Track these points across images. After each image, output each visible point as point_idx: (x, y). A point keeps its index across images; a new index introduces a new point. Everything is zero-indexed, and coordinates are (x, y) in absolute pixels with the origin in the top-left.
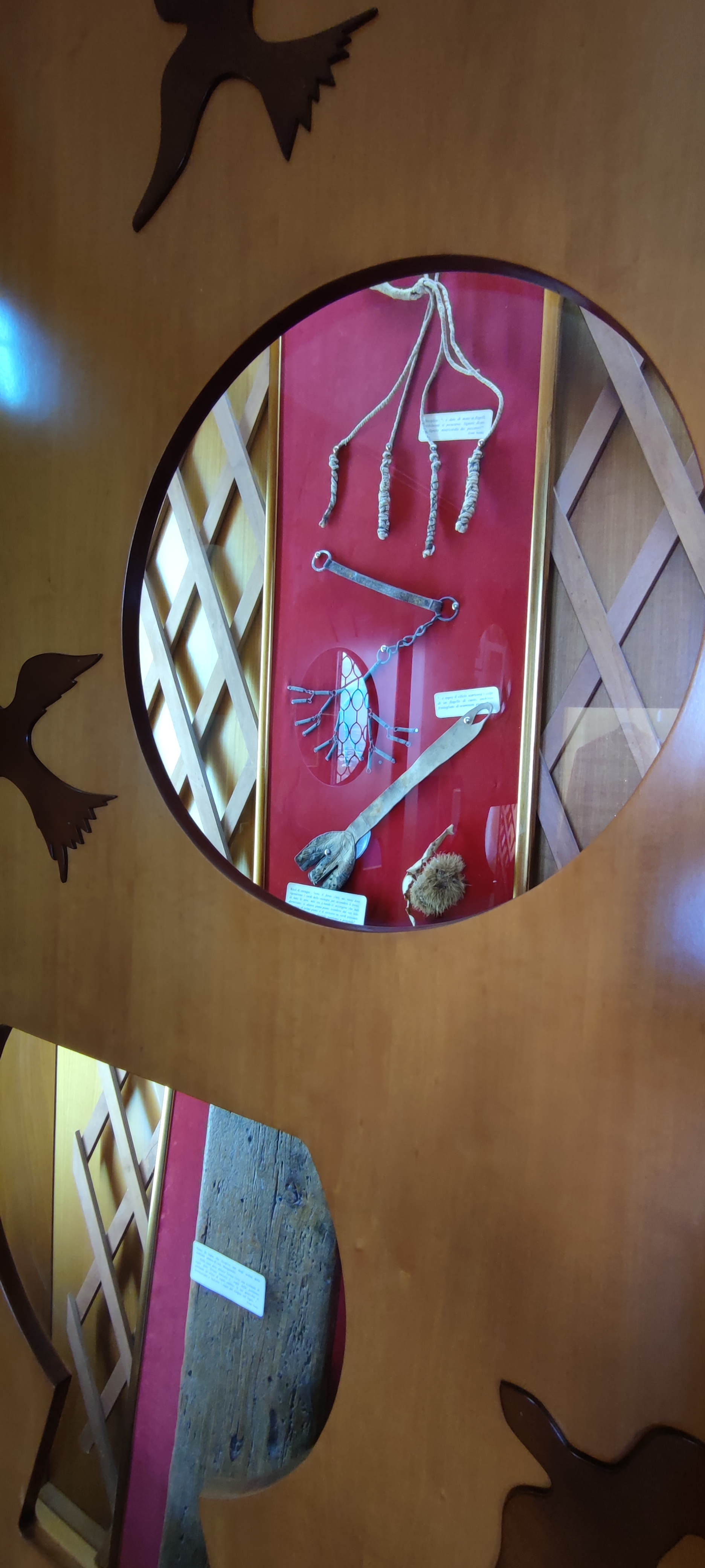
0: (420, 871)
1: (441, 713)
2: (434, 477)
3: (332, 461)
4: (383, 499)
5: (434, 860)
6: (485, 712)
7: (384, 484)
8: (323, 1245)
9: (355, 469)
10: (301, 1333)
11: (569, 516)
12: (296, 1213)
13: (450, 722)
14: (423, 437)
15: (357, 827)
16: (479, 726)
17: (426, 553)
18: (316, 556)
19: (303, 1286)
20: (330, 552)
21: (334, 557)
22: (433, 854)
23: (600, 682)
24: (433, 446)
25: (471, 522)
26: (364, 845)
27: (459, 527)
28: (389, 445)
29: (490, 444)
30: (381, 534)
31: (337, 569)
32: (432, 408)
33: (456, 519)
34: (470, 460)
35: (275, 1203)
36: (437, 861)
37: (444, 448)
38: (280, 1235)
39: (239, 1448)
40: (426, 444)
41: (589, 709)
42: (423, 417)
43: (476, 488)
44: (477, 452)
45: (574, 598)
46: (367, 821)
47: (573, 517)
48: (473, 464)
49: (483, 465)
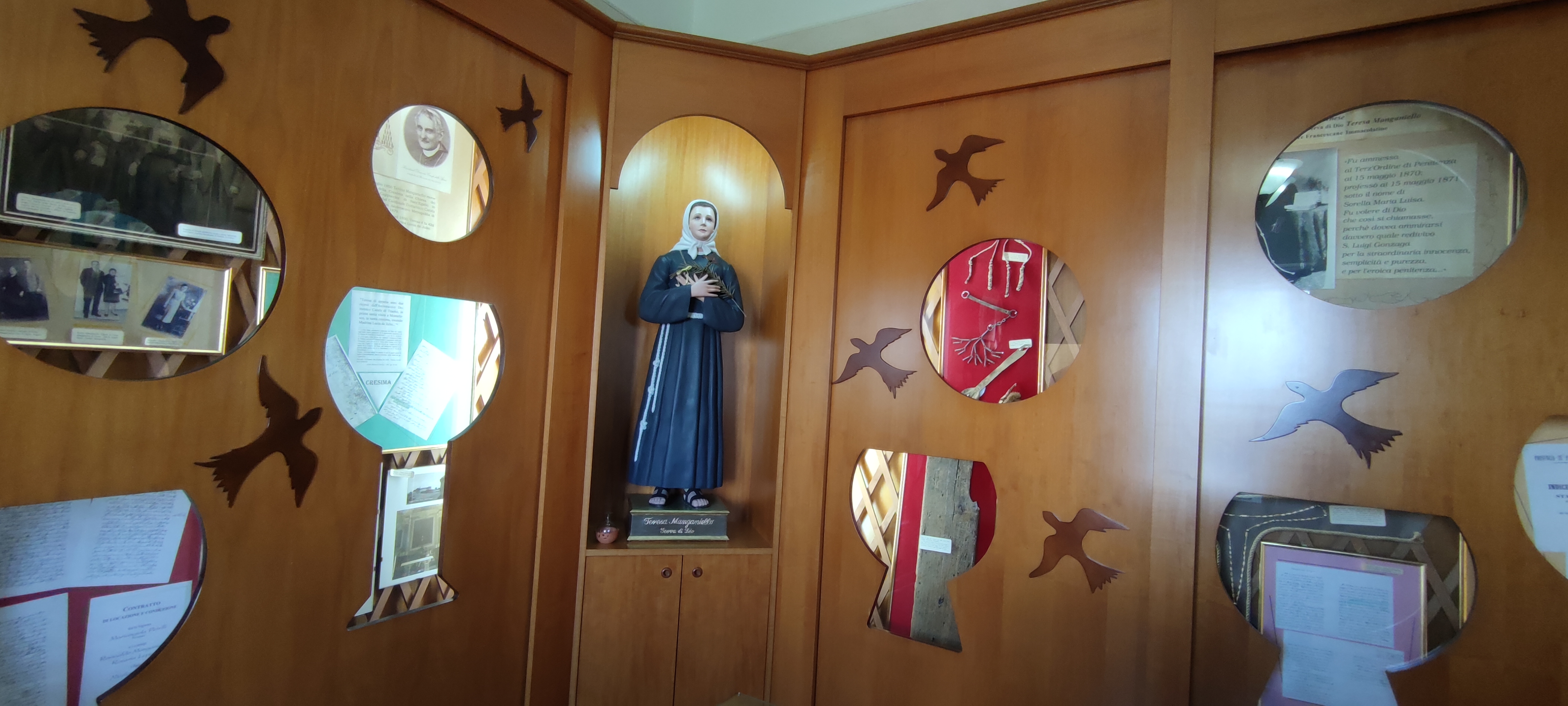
0: (1005, 398)
1: (1011, 347)
2: (1008, 272)
3: (970, 263)
4: (990, 277)
5: (1011, 394)
6: (1026, 347)
7: (990, 273)
8: (974, 525)
9: (978, 265)
10: (966, 557)
11: (1053, 286)
12: (962, 517)
13: (1014, 350)
14: (1004, 259)
15: (981, 386)
16: (1025, 351)
17: (1006, 296)
18: (963, 293)
19: (966, 540)
20: (969, 292)
21: (970, 294)
22: (1009, 393)
23: (1064, 338)
24: (1007, 262)
25: (1022, 288)
26: (983, 392)
27: (1018, 289)
28: (991, 260)
29: (1026, 265)
30: (989, 288)
31: (972, 298)
32: (1007, 250)
33: (1017, 287)
34: (1021, 269)
35: (954, 515)
36: (1012, 394)
37: (1011, 263)
38: (956, 525)
39: (942, 602)
40: (1005, 262)
41: (1063, 345)
42: (1004, 253)
43: (1023, 277)
44: (1023, 266)
45: (1055, 312)
46: (984, 384)
47: (1054, 287)
48: (1022, 270)
49: (1025, 270)
